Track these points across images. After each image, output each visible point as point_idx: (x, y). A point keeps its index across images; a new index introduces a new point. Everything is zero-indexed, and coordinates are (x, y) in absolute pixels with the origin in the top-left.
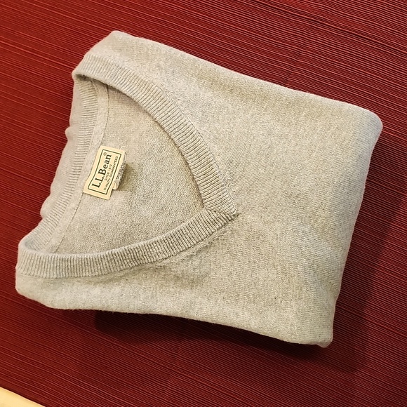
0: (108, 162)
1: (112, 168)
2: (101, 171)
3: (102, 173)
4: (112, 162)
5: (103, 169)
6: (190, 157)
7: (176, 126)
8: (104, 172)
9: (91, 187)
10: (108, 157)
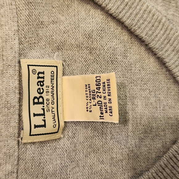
0: (41, 83)
1: (50, 90)
2: (36, 100)
3: (38, 103)
4: (47, 82)
5: (38, 95)
6: (166, 54)
7: (139, 16)
8: (41, 100)
9: (35, 131)
10: (40, 76)
